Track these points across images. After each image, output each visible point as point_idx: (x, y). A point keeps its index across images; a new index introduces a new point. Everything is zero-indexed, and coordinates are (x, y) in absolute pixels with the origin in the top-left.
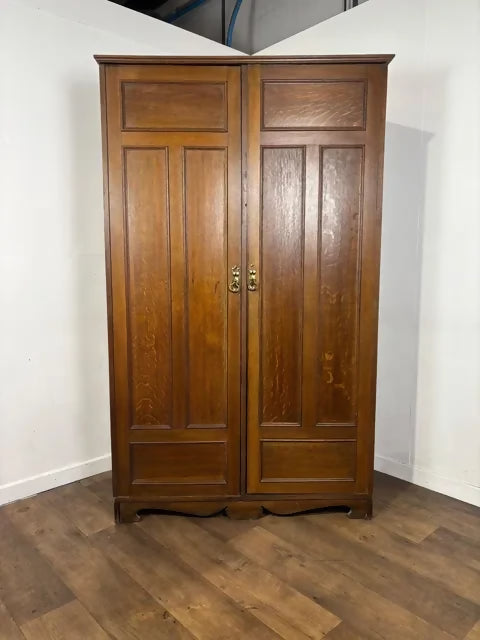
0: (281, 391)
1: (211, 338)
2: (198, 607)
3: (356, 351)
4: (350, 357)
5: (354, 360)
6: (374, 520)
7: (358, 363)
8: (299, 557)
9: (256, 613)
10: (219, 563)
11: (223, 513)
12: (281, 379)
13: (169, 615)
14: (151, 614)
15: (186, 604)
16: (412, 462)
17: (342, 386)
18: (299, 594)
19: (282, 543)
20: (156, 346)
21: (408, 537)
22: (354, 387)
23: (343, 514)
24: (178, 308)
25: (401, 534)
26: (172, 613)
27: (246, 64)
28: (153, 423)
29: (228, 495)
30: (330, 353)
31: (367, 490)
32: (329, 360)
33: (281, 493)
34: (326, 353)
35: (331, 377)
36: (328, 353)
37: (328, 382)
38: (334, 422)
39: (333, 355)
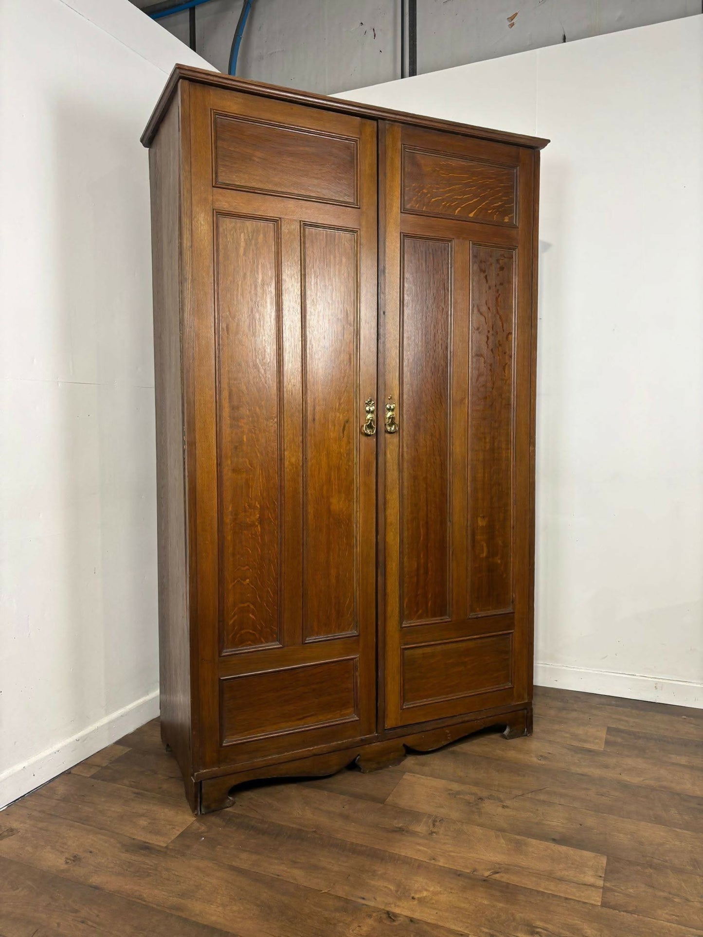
0: (426, 574)
1: (337, 504)
2: (425, 894)
4: (505, 520)
6: (534, 735)
8: (490, 797)
9: (505, 878)
10: (401, 830)
11: (353, 766)
13: (396, 915)
14: (370, 921)
15: (403, 893)
17: (497, 560)
18: (534, 842)
19: (456, 787)
20: (261, 520)
21: (587, 746)
23: (495, 737)
24: (293, 460)
25: (575, 743)
26: (397, 911)
27: (383, 119)
28: (256, 641)
29: (361, 736)
30: (484, 517)
31: (526, 696)
32: (482, 526)
33: (428, 719)
34: (479, 516)
35: (485, 550)
36: (481, 517)
37: (481, 556)
38: (489, 610)
39: (487, 519)
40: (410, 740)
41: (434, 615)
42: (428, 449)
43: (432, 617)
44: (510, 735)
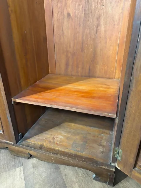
44: (95, 179)
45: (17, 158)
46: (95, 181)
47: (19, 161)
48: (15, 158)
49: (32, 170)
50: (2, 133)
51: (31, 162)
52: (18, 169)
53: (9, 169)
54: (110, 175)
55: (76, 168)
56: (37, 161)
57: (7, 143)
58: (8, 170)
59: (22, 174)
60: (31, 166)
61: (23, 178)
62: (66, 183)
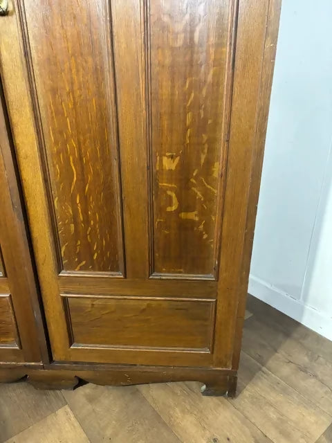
0: (87, 221)
3: (221, 152)
4: (209, 163)
5: (217, 169)
7: (224, 175)
12: (85, 200)
16: (305, 299)
17: (193, 216)
22: (215, 219)
29: (26, 362)
30: (172, 157)
31: (230, 363)
32: (170, 170)
33: (102, 362)
34: (165, 155)
35: (175, 200)
36: (168, 157)
37: (169, 209)
38: (180, 272)
39: (177, 160)
40: (83, 374)
41: (104, 269)
42: (70, 45)
43: (100, 270)
44: (206, 393)
45: (51, 392)
46: (205, 398)
47: (57, 396)
48: (45, 394)
49: (89, 407)
50: (18, 348)
51: (83, 393)
52: (60, 412)
53: (42, 415)
54: (230, 379)
55: (169, 384)
56: (93, 389)
57: (30, 367)
58: (42, 419)
59: (73, 419)
60: (83, 400)
61: (77, 424)
62: (159, 413)
